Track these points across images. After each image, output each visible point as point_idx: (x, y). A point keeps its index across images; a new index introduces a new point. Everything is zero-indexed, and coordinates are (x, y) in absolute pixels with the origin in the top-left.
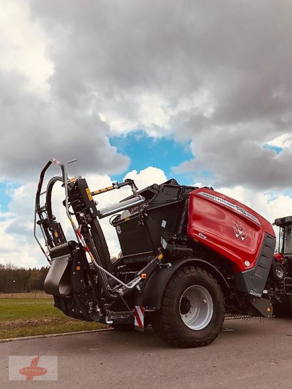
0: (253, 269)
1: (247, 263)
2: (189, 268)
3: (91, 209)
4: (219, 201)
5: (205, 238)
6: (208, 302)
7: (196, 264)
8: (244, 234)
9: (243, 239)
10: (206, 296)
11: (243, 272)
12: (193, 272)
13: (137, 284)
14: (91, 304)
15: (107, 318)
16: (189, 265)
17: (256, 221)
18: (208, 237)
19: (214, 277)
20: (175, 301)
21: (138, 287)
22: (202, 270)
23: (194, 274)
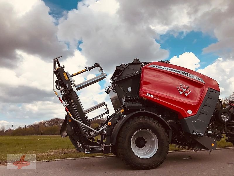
0: (196, 115)
1: (190, 112)
2: (138, 118)
3: (67, 85)
4: (166, 70)
5: (152, 96)
6: (155, 139)
7: (144, 115)
8: (187, 91)
9: (186, 95)
10: (154, 136)
11: (185, 119)
12: (141, 120)
13: (104, 129)
14: (78, 142)
15: (86, 150)
16: (138, 115)
17: (200, 81)
18: (154, 96)
19: (159, 123)
20: (127, 139)
21: (105, 131)
22: (149, 118)
23: (141, 122)
